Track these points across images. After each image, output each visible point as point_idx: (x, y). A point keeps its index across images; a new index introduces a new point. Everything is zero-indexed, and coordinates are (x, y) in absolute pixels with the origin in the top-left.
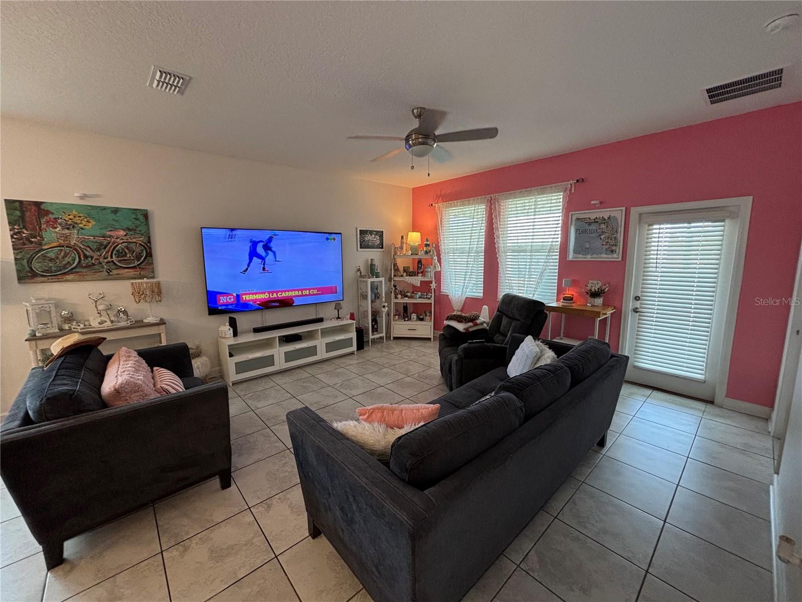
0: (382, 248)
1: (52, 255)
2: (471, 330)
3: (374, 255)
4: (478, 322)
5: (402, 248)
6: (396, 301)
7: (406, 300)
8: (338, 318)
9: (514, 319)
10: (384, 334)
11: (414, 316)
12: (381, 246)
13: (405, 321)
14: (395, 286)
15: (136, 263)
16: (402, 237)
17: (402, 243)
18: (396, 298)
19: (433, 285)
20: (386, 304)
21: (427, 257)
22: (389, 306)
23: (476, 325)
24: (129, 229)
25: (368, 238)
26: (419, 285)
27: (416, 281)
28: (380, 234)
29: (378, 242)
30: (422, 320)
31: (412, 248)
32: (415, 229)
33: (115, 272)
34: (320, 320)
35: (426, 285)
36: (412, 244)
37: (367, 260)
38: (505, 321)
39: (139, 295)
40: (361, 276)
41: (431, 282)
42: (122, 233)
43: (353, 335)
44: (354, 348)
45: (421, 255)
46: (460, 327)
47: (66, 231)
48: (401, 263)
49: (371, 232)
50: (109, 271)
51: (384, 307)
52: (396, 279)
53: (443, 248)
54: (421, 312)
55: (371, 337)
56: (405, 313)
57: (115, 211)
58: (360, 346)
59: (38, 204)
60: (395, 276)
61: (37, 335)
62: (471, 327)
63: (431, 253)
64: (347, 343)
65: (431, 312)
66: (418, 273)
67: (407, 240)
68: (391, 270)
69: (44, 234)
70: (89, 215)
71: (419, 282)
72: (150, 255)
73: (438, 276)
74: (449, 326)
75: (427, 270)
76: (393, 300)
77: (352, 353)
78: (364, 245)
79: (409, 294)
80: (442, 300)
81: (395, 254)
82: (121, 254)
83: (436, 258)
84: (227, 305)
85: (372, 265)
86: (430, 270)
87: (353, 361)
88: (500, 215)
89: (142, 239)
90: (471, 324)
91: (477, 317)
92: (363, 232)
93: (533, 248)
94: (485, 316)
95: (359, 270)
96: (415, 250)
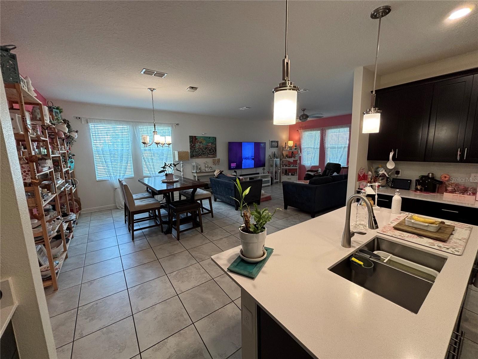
0: (278, 147)
1: (197, 151)
2: (316, 175)
3: (275, 150)
4: (318, 172)
5: (286, 147)
6: (283, 168)
7: (287, 168)
8: (264, 173)
9: (331, 170)
10: (279, 180)
11: (290, 174)
12: (277, 147)
13: (287, 175)
14: (283, 162)
15: (213, 153)
16: (286, 143)
17: (286, 145)
18: (283, 167)
19: (298, 162)
20: (280, 169)
21: (295, 151)
22: (281, 170)
23: (318, 173)
24: (212, 143)
25: (273, 144)
26: (292, 162)
27: (291, 160)
28: (277, 142)
29: (277, 145)
30: (293, 175)
31: (289, 147)
32: (290, 139)
33: (209, 156)
34: (258, 173)
35: (295, 161)
36: (290, 146)
37: (272, 152)
38: (328, 171)
39: (214, 163)
40: (271, 158)
41: (297, 160)
42: (210, 144)
43: (270, 179)
44: (270, 184)
45: (293, 150)
46: (312, 174)
47: (200, 144)
48: (285, 153)
49: (274, 141)
50: (207, 155)
51: (279, 170)
52: (283, 159)
53: (302, 147)
54: (293, 172)
55: (274, 181)
56: (286, 173)
57: (210, 138)
58: (272, 184)
59: (195, 137)
60: (283, 158)
61: (198, 172)
62: (316, 174)
63: (298, 149)
64: (268, 182)
65: (297, 172)
66: (292, 157)
67: (288, 144)
68: (281, 156)
69: (196, 145)
70: (204, 139)
71: (293, 161)
72: (216, 151)
73: (300, 158)
74: (307, 174)
75: (296, 156)
76: (282, 168)
77: (269, 186)
78: (272, 147)
79: (288, 165)
80: (302, 167)
81: (283, 149)
82: (210, 150)
83: (299, 151)
84: (233, 167)
85: (274, 154)
86: (297, 156)
87: (270, 187)
88: (326, 135)
89: (214, 146)
90: (316, 173)
91: (318, 171)
92: (272, 142)
93: (339, 147)
94: (320, 170)
95: (270, 156)
96: (291, 148)
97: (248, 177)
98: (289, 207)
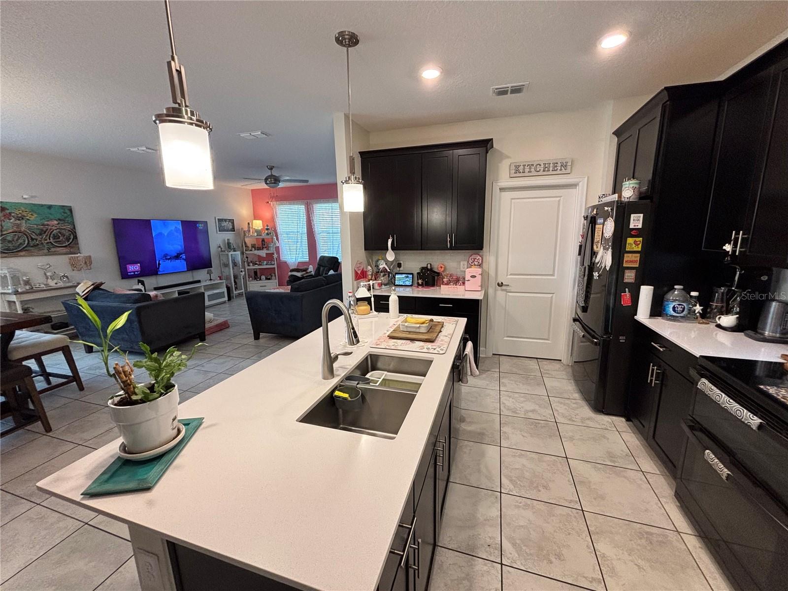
0: (234, 231)
1: (9, 238)
2: (305, 276)
3: (229, 236)
4: (308, 271)
5: (249, 231)
6: (249, 268)
7: (256, 267)
8: (211, 280)
9: (325, 267)
10: (243, 291)
11: (263, 277)
12: (233, 230)
13: (257, 280)
14: (247, 258)
15: (67, 244)
16: (249, 224)
17: (249, 227)
18: (249, 265)
19: (275, 256)
20: (243, 270)
21: (268, 237)
22: (245, 271)
23: (307, 273)
24: (59, 219)
25: (224, 224)
26: (265, 256)
27: (263, 253)
28: (232, 221)
29: (231, 227)
30: (269, 279)
31: (257, 231)
32: (256, 217)
33: (53, 250)
34: (199, 281)
35: (270, 257)
36: (256, 228)
37: (224, 240)
38: (322, 269)
39: (74, 265)
40: (222, 251)
41: (273, 254)
42: (56, 222)
43: (225, 290)
44: (226, 298)
45: (264, 236)
46: (299, 274)
47: (18, 222)
48: (249, 241)
49: (225, 220)
50: (49, 249)
51: (242, 271)
52: (247, 252)
53: (279, 231)
54: (268, 274)
55: (235, 292)
56: (256, 276)
57: (50, 207)
58: (230, 299)
60: (246, 250)
61: (20, 290)
62: (304, 274)
63: (272, 234)
64: (221, 295)
65: (275, 274)
66: (263, 248)
67: (252, 226)
68: (243, 246)
69: (3, 224)
70: (32, 211)
71: (265, 254)
72: (75, 237)
73: (277, 249)
74: (292, 276)
75: (269, 246)
76: (247, 267)
77: (224, 302)
78: (222, 229)
79: (258, 263)
80: (282, 265)
81: (245, 235)
82: (55, 237)
83: (275, 237)
84: (134, 272)
85: (229, 244)
86: (271, 246)
87: (227, 305)
88: (313, 212)
89: (69, 227)
90: (304, 272)
91: (308, 269)
92: (220, 220)
93: (334, 232)
94: (311, 269)
95: (220, 247)
96: (259, 232)
97: (175, 291)
98: (262, 335)
